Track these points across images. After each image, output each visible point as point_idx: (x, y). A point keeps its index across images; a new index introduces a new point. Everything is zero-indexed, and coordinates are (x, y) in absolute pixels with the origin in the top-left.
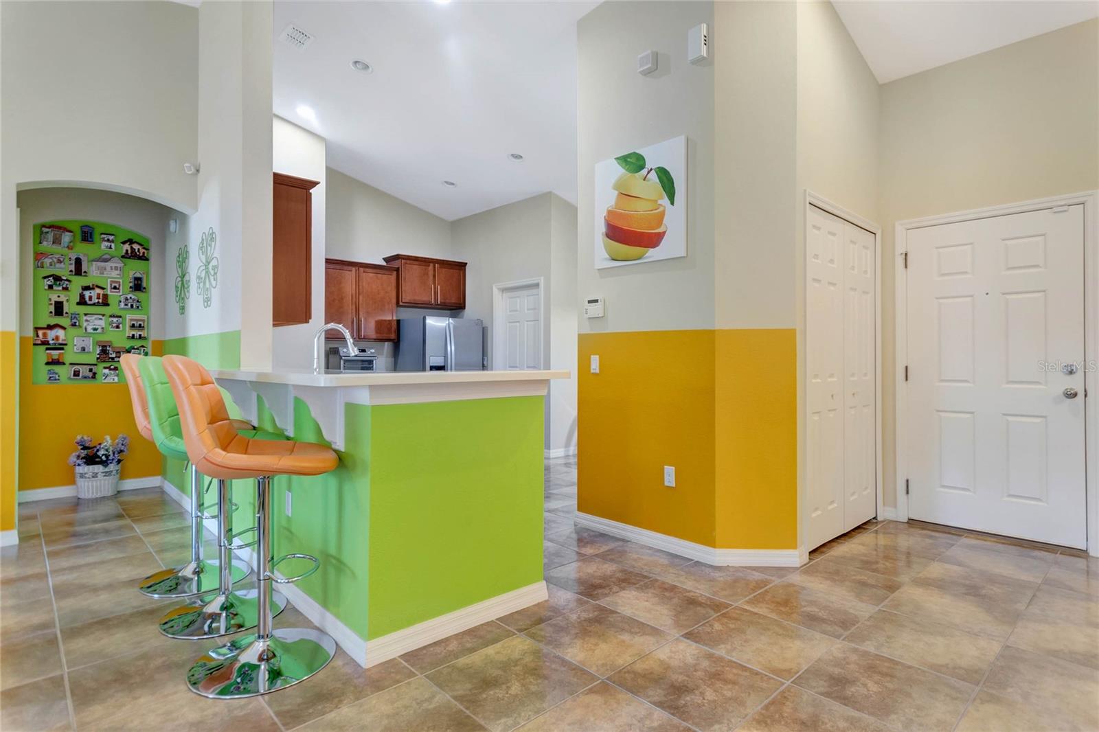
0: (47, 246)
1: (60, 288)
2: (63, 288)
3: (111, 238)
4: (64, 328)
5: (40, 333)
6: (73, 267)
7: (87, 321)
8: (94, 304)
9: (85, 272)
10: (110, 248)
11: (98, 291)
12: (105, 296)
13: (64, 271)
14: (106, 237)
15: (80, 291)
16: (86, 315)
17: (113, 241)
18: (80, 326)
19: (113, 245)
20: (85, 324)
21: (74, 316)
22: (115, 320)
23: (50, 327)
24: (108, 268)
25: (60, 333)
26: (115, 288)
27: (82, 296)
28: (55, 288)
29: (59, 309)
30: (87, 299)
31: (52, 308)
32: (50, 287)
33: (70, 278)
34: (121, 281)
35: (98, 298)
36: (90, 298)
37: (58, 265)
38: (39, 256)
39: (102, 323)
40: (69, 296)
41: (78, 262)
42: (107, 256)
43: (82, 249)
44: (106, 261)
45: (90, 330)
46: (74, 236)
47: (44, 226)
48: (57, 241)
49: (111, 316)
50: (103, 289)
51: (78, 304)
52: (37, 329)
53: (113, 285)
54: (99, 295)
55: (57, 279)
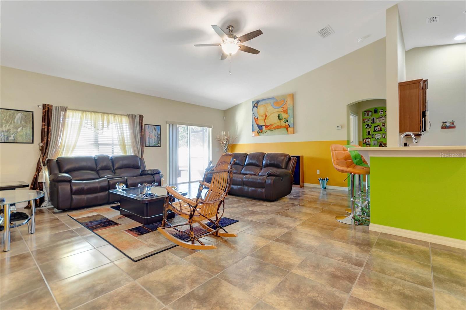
0: (366, 117)
1: (369, 128)
2: (370, 128)
3: (382, 111)
4: (370, 138)
5: (364, 140)
6: (372, 121)
7: (376, 136)
8: (378, 131)
9: (375, 122)
10: (382, 114)
11: (379, 127)
12: (381, 128)
13: (370, 123)
14: (381, 111)
15: (374, 128)
16: (375, 134)
17: (382, 112)
18: (374, 138)
19: (383, 113)
20: (375, 137)
21: (373, 135)
22: (383, 135)
23: (367, 139)
24: (381, 120)
25: (369, 140)
26: (384, 125)
27: (374, 129)
28: (368, 128)
29: (369, 133)
30: (376, 130)
31: (367, 133)
32: (367, 128)
33: (371, 124)
34: (385, 123)
35: (379, 129)
36: (377, 129)
37: (369, 121)
38: (364, 120)
39: (380, 136)
40: (371, 129)
41: (373, 119)
42: (381, 116)
43: (375, 116)
44: (381, 118)
45: (377, 139)
46: (372, 113)
47: (365, 112)
48: (368, 115)
49: (382, 134)
50: (380, 126)
51: (374, 131)
52: (364, 139)
53: (383, 125)
54: (379, 128)
55: (368, 125)
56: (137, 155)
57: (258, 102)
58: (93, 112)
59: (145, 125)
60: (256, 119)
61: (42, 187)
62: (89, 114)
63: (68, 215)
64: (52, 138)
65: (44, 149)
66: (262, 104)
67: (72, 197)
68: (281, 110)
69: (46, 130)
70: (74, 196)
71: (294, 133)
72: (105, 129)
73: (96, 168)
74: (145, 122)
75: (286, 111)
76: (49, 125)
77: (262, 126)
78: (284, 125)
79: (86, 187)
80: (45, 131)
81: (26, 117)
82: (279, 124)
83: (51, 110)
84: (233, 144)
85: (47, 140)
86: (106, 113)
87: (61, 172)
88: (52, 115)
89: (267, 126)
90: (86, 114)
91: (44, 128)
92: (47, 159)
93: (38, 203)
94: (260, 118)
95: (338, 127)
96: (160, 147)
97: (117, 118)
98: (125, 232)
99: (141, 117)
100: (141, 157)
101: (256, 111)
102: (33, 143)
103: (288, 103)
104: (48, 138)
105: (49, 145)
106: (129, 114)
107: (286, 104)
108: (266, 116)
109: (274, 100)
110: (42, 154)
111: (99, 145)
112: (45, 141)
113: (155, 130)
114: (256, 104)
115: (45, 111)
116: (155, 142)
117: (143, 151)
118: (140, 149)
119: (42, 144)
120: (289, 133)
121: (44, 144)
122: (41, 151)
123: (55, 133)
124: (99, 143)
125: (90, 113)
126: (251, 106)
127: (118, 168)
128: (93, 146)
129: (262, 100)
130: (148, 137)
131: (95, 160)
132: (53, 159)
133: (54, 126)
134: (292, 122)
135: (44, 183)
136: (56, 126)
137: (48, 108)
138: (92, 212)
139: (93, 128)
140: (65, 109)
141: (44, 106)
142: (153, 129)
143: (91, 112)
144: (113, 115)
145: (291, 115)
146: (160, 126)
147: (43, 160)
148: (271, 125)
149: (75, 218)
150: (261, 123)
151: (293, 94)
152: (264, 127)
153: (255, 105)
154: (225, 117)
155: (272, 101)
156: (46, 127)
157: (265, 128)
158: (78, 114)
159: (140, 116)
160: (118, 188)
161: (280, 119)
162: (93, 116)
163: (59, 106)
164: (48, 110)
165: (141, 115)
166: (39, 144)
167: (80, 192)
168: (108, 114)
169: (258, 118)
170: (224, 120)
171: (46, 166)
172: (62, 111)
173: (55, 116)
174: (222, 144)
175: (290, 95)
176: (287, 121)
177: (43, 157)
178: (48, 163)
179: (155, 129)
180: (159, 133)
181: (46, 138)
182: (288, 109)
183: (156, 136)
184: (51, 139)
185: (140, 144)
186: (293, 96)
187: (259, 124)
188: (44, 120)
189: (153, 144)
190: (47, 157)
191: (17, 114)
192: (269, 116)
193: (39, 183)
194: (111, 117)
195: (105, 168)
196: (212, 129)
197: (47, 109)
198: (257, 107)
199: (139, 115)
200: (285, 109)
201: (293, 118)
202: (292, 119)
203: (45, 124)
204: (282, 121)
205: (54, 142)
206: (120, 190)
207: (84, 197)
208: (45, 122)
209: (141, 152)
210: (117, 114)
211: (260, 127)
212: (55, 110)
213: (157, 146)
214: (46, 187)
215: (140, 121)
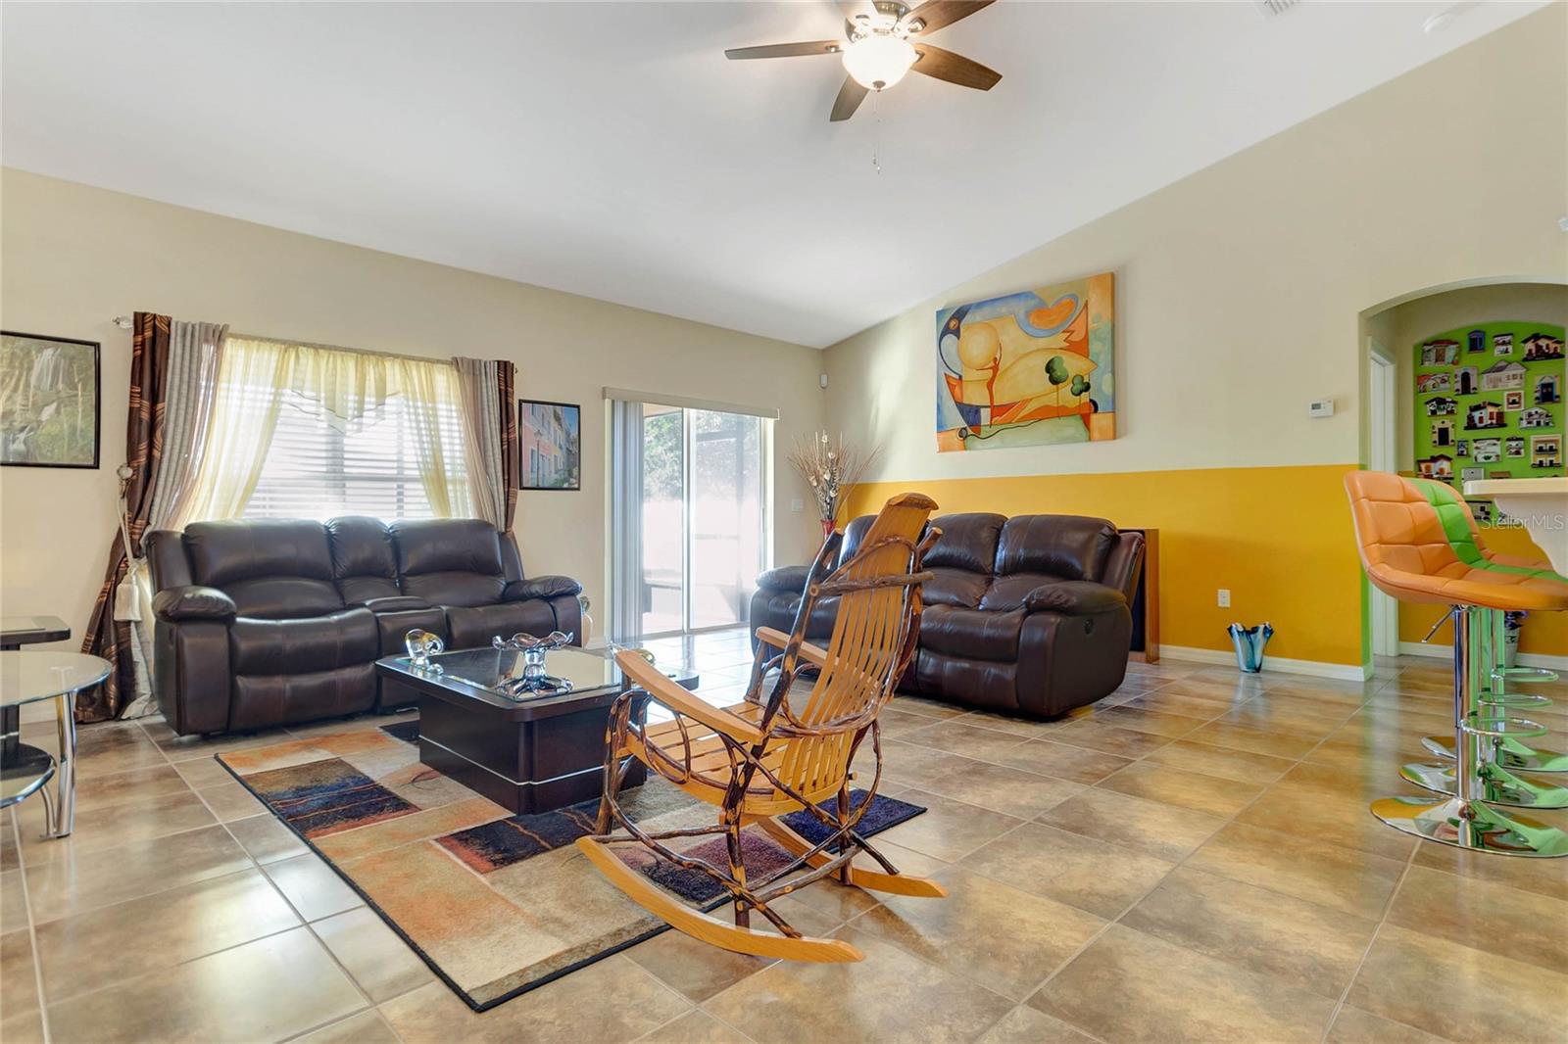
0: (1430, 366)
1: (1445, 412)
2: (1448, 412)
3: (1507, 339)
4: (1449, 459)
5: (1423, 466)
6: (1459, 386)
7: (1477, 448)
8: (1486, 427)
9: (1475, 389)
10: (1507, 352)
11: (1491, 409)
12: (1500, 415)
13: (1448, 391)
14: (1500, 339)
15: (1468, 412)
16: (1475, 441)
17: (1509, 343)
18: (1468, 455)
19: (1510, 348)
20: (1475, 452)
21: (1462, 444)
22: (1514, 444)
23: (1434, 459)
24: (1504, 379)
25: (1445, 465)
26: (1514, 402)
27: (1470, 419)
28: (1438, 413)
29: (1443, 437)
30: (1477, 421)
31: (1436, 437)
32: (1434, 413)
33: (1456, 399)
34: (1522, 392)
35: (1491, 418)
36: (1481, 419)
37: (1442, 386)
38: (1420, 379)
39: (1497, 449)
40: (1455, 421)
41: (1466, 378)
42: (1504, 364)
43: (1471, 362)
44: (1500, 369)
45: (1481, 459)
46: (1460, 348)
47: (1426, 344)
48: (1440, 358)
49: (1508, 440)
50: (1497, 405)
51: (1466, 428)
52: (1419, 462)
53: (1511, 399)
54: (1491, 413)
55: (1441, 401)
56: (491, 520)
57: (960, 314)
58: (323, 347)
59: (521, 402)
60: (953, 383)
61: (129, 641)
62: (307, 357)
63: (216, 758)
64: (168, 447)
65: (139, 491)
66: (978, 319)
67: (233, 685)
68: (1059, 340)
69: (145, 416)
70: (242, 682)
71: (1115, 437)
72: (369, 416)
73: (330, 568)
74: (521, 390)
75: (1080, 348)
76: (155, 396)
77: (977, 410)
78: (1073, 402)
79: (289, 644)
80: (141, 420)
81: (71, 366)
82: (1051, 400)
83: (165, 337)
84: (859, 482)
85: (150, 457)
86: (374, 353)
87: (197, 580)
88: (167, 358)
89: (997, 411)
90: (297, 357)
91: (140, 409)
92: (149, 530)
93: (112, 701)
94: (969, 375)
95: (1316, 407)
96: (578, 489)
97: (414, 373)
98: (439, 846)
99: (505, 370)
100: (503, 530)
101: (953, 350)
102: (96, 466)
103: (1092, 311)
104: (151, 446)
105: (154, 475)
106: (458, 355)
107: (1083, 315)
108: (995, 369)
109: (1033, 302)
110: (130, 509)
111: (345, 479)
112: (143, 460)
113: (560, 425)
114: (953, 322)
115: (143, 343)
116: (556, 472)
117: (514, 505)
118: (502, 497)
119: (128, 473)
120: (1096, 434)
121: (136, 470)
122: (126, 499)
123: (180, 430)
124: (346, 470)
125: (312, 351)
126: (932, 330)
127: (413, 573)
128: (324, 483)
129: (980, 305)
130: (533, 451)
131: (329, 535)
132: (168, 529)
133: (174, 401)
134: (1107, 389)
135: (137, 623)
136: (184, 400)
137: (154, 327)
138: (309, 747)
139: (323, 410)
140: (218, 336)
141: (140, 320)
142: (553, 421)
143: (316, 347)
144: (398, 361)
145: (1104, 360)
146: (578, 407)
147: (131, 534)
148: (1015, 403)
149: (240, 773)
150: (975, 396)
151: (1113, 275)
152: (985, 414)
153: (948, 324)
154: (824, 378)
155: (1021, 308)
156: (146, 403)
157: (992, 418)
158: (267, 358)
159: (502, 367)
160: (411, 651)
161: (1054, 381)
162: (323, 363)
163: (195, 320)
164: (154, 339)
165: (506, 363)
166: (118, 471)
167: (268, 663)
168: (383, 355)
169: (960, 377)
170: (823, 388)
171: (144, 560)
172: (207, 341)
173: (178, 360)
174: (815, 484)
175: (1099, 279)
176: (1087, 388)
177: (133, 520)
178: (153, 548)
179: (557, 418)
180: (574, 434)
181: (144, 445)
182: (1091, 336)
183: (560, 447)
184: (162, 452)
185: (500, 474)
186: (1111, 283)
187: (965, 401)
188: (136, 378)
189: (551, 478)
190: (148, 523)
191: (40, 351)
192: (1006, 370)
193: (115, 622)
194: (393, 371)
195: (369, 571)
196: (776, 423)
197: (148, 334)
198: (957, 333)
199: (499, 362)
200: (1077, 337)
201: (1113, 373)
202: (1108, 377)
203: (141, 393)
204: (1066, 389)
205: (174, 465)
206: (420, 660)
207: (284, 684)
208: (141, 385)
209: (503, 508)
210: (413, 359)
211: (970, 413)
212: (179, 339)
213: (566, 485)
214: (143, 639)
215: (503, 388)
